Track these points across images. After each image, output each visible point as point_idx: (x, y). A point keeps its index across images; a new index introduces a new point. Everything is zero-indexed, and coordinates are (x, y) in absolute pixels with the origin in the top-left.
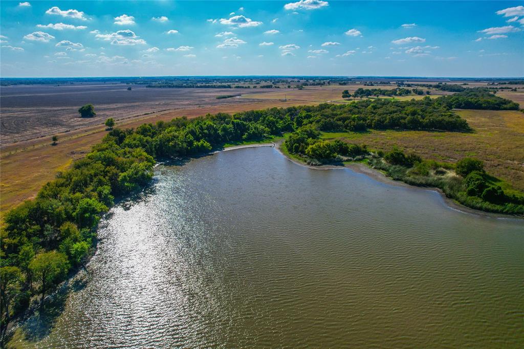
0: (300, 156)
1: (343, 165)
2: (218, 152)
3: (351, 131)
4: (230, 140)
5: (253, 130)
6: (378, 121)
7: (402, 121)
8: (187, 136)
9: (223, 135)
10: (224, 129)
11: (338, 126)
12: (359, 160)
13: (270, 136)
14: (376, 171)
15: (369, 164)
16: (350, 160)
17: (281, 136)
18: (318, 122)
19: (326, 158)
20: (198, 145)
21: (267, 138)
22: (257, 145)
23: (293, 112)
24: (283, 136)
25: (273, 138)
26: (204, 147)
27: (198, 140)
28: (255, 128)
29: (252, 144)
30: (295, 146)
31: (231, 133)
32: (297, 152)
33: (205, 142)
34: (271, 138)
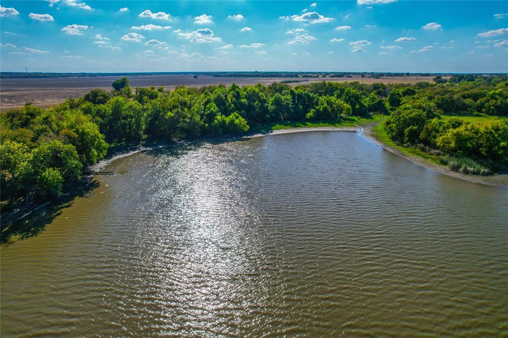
0: (423, 150)
2: (260, 135)
3: (490, 115)
4: (285, 119)
5: (325, 105)
8: (208, 106)
9: (275, 111)
10: (277, 102)
11: (465, 106)
13: (350, 117)
17: (369, 117)
20: (224, 122)
21: (345, 120)
22: (330, 128)
23: (381, 89)
24: (372, 119)
25: (357, 120)
26: (235, 125)
27: (226, 113)
28: (328, 102)
29: (321, 126)
30: (411, 131)
31: (287, 108)
32: (414, 142)
33: (237, 117)
34: (354, 120)
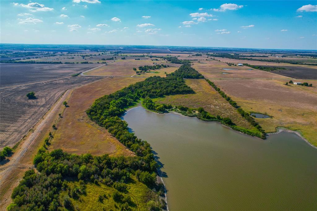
1: (169, 112)
7: (173, 91)
11: (155, 95)
12: (172, 110)
14: (179, 113)
15: (175, 111)
16: (170, 110)
17: (138, 102)
19: (163, 111)
32: (152, 109)
34: (135, 103)
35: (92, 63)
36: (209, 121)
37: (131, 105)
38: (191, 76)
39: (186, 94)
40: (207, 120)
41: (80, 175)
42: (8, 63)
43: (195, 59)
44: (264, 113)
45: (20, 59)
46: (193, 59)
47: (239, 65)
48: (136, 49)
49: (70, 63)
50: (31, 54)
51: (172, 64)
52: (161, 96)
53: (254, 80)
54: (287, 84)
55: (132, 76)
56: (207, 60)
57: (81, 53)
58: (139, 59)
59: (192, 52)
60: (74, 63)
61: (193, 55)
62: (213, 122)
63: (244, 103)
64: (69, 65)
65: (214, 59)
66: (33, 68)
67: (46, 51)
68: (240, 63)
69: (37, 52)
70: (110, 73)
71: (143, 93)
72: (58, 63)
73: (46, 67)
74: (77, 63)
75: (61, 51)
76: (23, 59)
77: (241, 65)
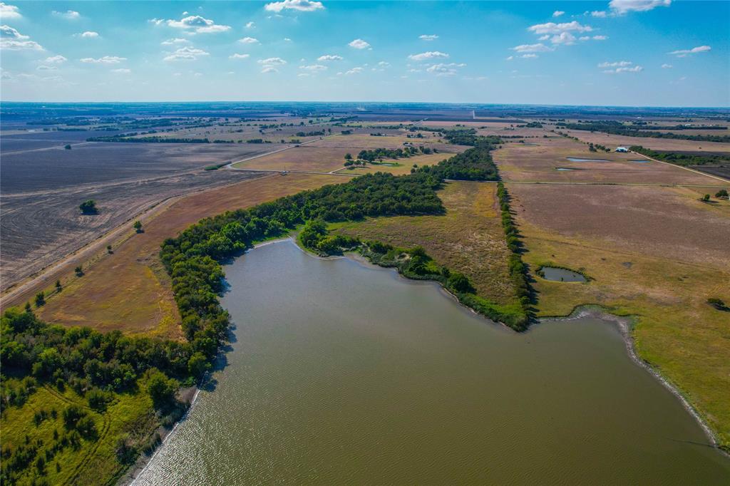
0: (313, 249)
1: (343, 255)
2: (250, 249)
3: (351, 219)
4: (256, 237)
5: (272, 226)
6: (372, 208)
7: (391, 207)
9: (249, 234)
11: (340, 216)
12: (354, 250)
13: (285, 230)
14: (364, 258)
15: (360, 252)
16: (348, 250)
17: (294, 228)
18: (323, 213)
19: (331, 250)
20: (236, 246)
21: (283, 232)
25: (289, 231)
26: (241, 247)
30: (309, 242)
31: (255, 231)
32: (310, 246)
33: (240, 243)
34: (287, 232)
35: (270, 142)
36: (419, 279)
37: (276, 233)
38: (465, 174)
39: (420, 215)
40: (416, 276)
41: (36, 366)
42: (109, 141)
43: (516, 135)
44: (576, 270)
45: (136, 134)
46: (511, 135)
47: (618, 151)
48: (397, 111)
49: (224, 142)
50: (165, 123)
51: (451, 145)
52: (358, 217)
53: (624, 186)
54: (706, 200)
55: (330, 173)
56: (545, 137)
57: (267, 120)
58: (379, 135)
59: (525, 117)
60: (232, 142)
61: (520, 124)
62: (428, 282)
63: (545, 243)
64: (219, 147)
65: (566, 135)
66: (146, 151)
67: (197, 115)
68: (621, 146)
69: (178, 118)
70: (290, 164)
71: (317, 211)
72: (200, 141)
73: (171, 149)
74: (240, 142)
75: (227, 116)
76: (142, 134)
77: (622, 151)
